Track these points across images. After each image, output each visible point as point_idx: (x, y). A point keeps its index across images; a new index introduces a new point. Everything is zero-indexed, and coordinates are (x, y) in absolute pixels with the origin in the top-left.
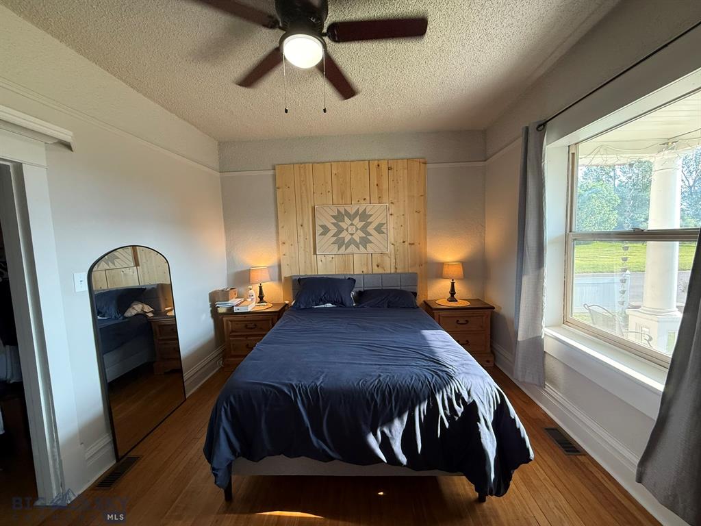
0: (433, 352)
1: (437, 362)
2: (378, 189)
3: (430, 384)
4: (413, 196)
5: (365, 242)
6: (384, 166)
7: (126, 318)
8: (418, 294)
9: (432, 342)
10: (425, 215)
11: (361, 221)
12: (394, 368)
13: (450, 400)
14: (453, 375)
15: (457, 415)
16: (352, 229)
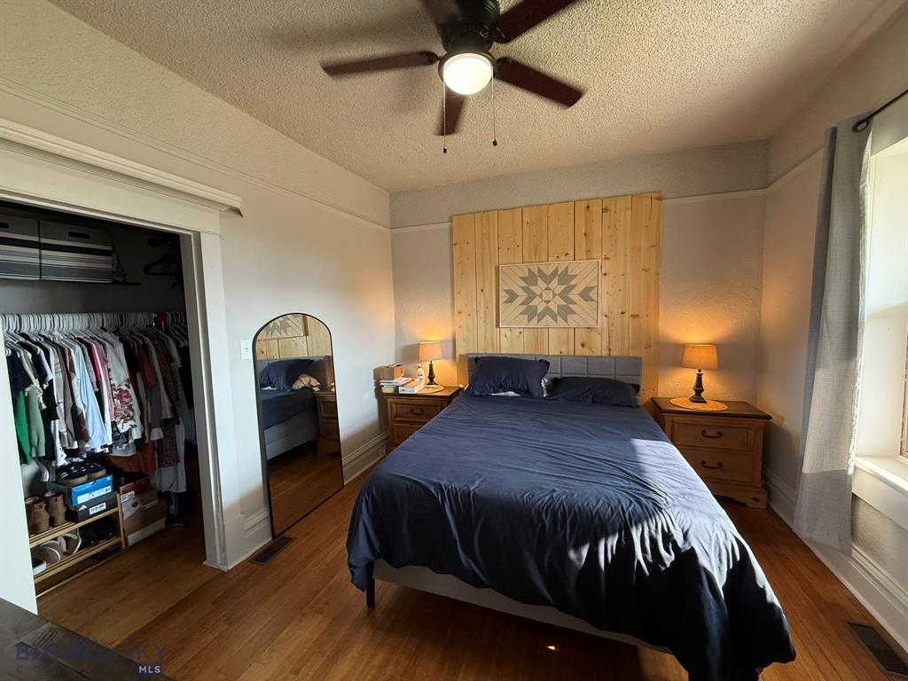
0: (640, 471)
1: (644, 485)
2: (587, 239)
3: (624, 512)
4: (640, 248)
5: (565, 312)
6: (596, 208)
7: (292, 390)
8: (642, 388)
9: (642, 456)
10: (657, 274)
11: (560, 283)
12: (577, 483)
13: (654, 542)
14: (663, 507)
15: (664, 565)
16: (548, 295)
